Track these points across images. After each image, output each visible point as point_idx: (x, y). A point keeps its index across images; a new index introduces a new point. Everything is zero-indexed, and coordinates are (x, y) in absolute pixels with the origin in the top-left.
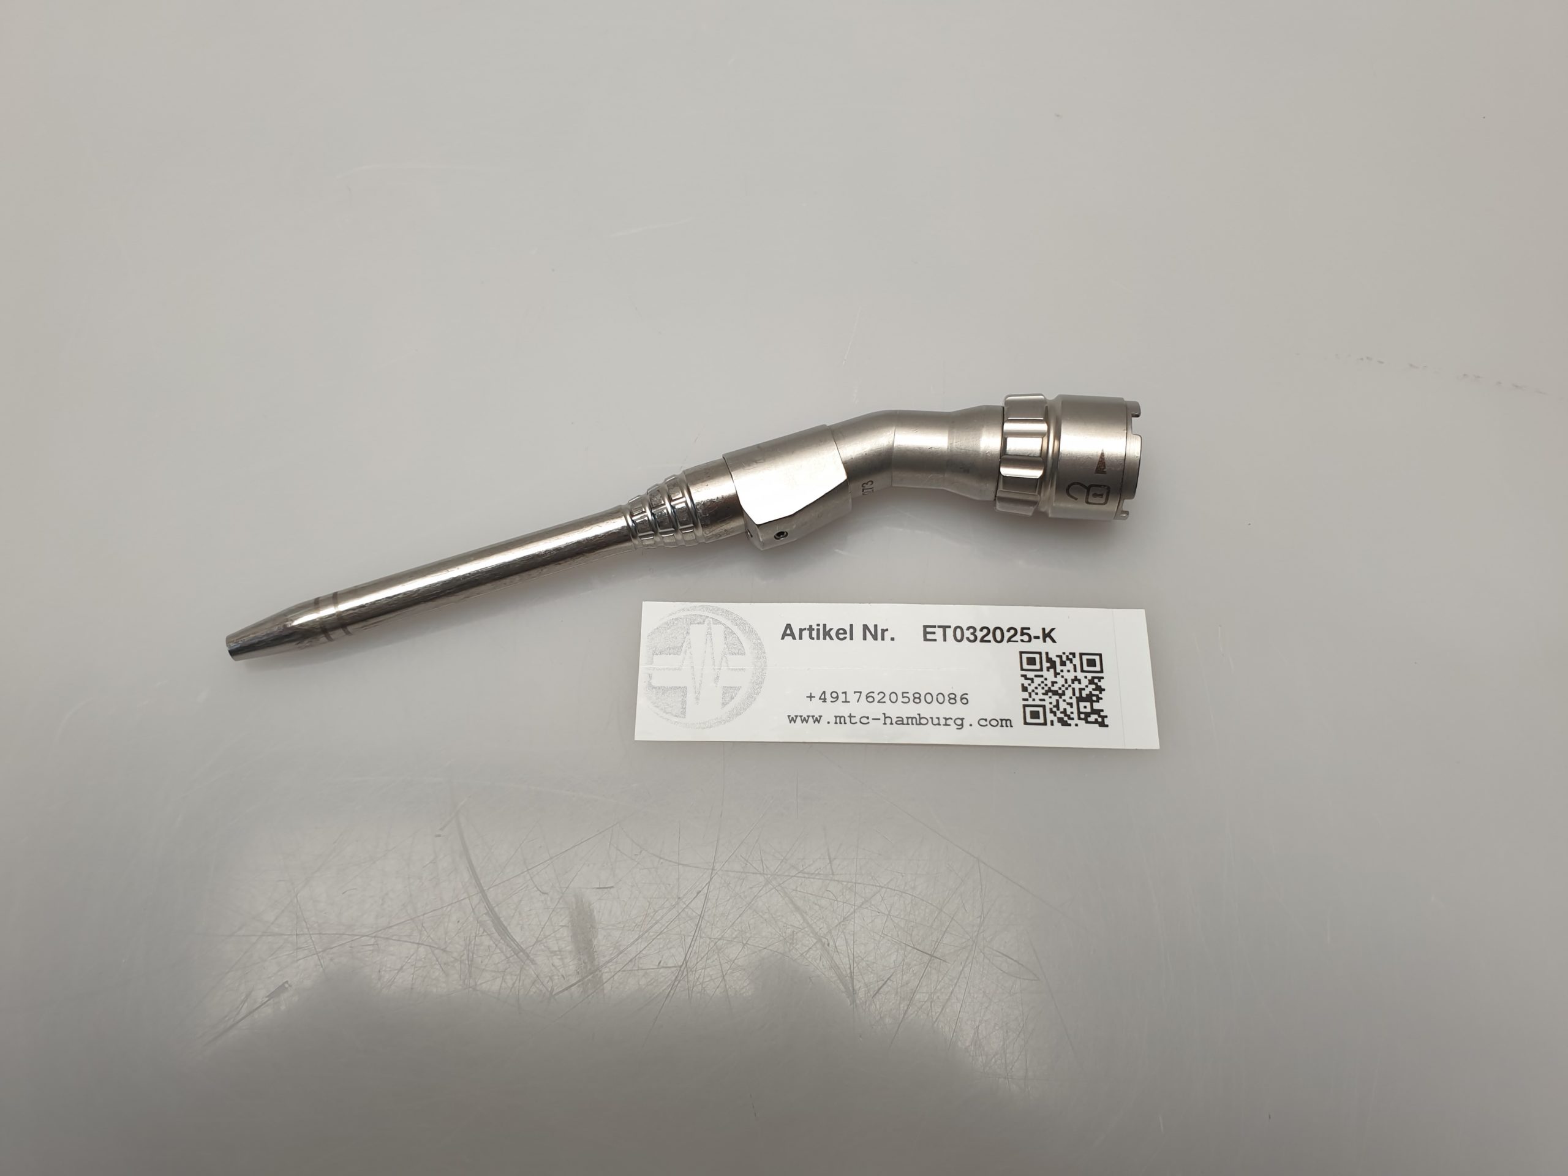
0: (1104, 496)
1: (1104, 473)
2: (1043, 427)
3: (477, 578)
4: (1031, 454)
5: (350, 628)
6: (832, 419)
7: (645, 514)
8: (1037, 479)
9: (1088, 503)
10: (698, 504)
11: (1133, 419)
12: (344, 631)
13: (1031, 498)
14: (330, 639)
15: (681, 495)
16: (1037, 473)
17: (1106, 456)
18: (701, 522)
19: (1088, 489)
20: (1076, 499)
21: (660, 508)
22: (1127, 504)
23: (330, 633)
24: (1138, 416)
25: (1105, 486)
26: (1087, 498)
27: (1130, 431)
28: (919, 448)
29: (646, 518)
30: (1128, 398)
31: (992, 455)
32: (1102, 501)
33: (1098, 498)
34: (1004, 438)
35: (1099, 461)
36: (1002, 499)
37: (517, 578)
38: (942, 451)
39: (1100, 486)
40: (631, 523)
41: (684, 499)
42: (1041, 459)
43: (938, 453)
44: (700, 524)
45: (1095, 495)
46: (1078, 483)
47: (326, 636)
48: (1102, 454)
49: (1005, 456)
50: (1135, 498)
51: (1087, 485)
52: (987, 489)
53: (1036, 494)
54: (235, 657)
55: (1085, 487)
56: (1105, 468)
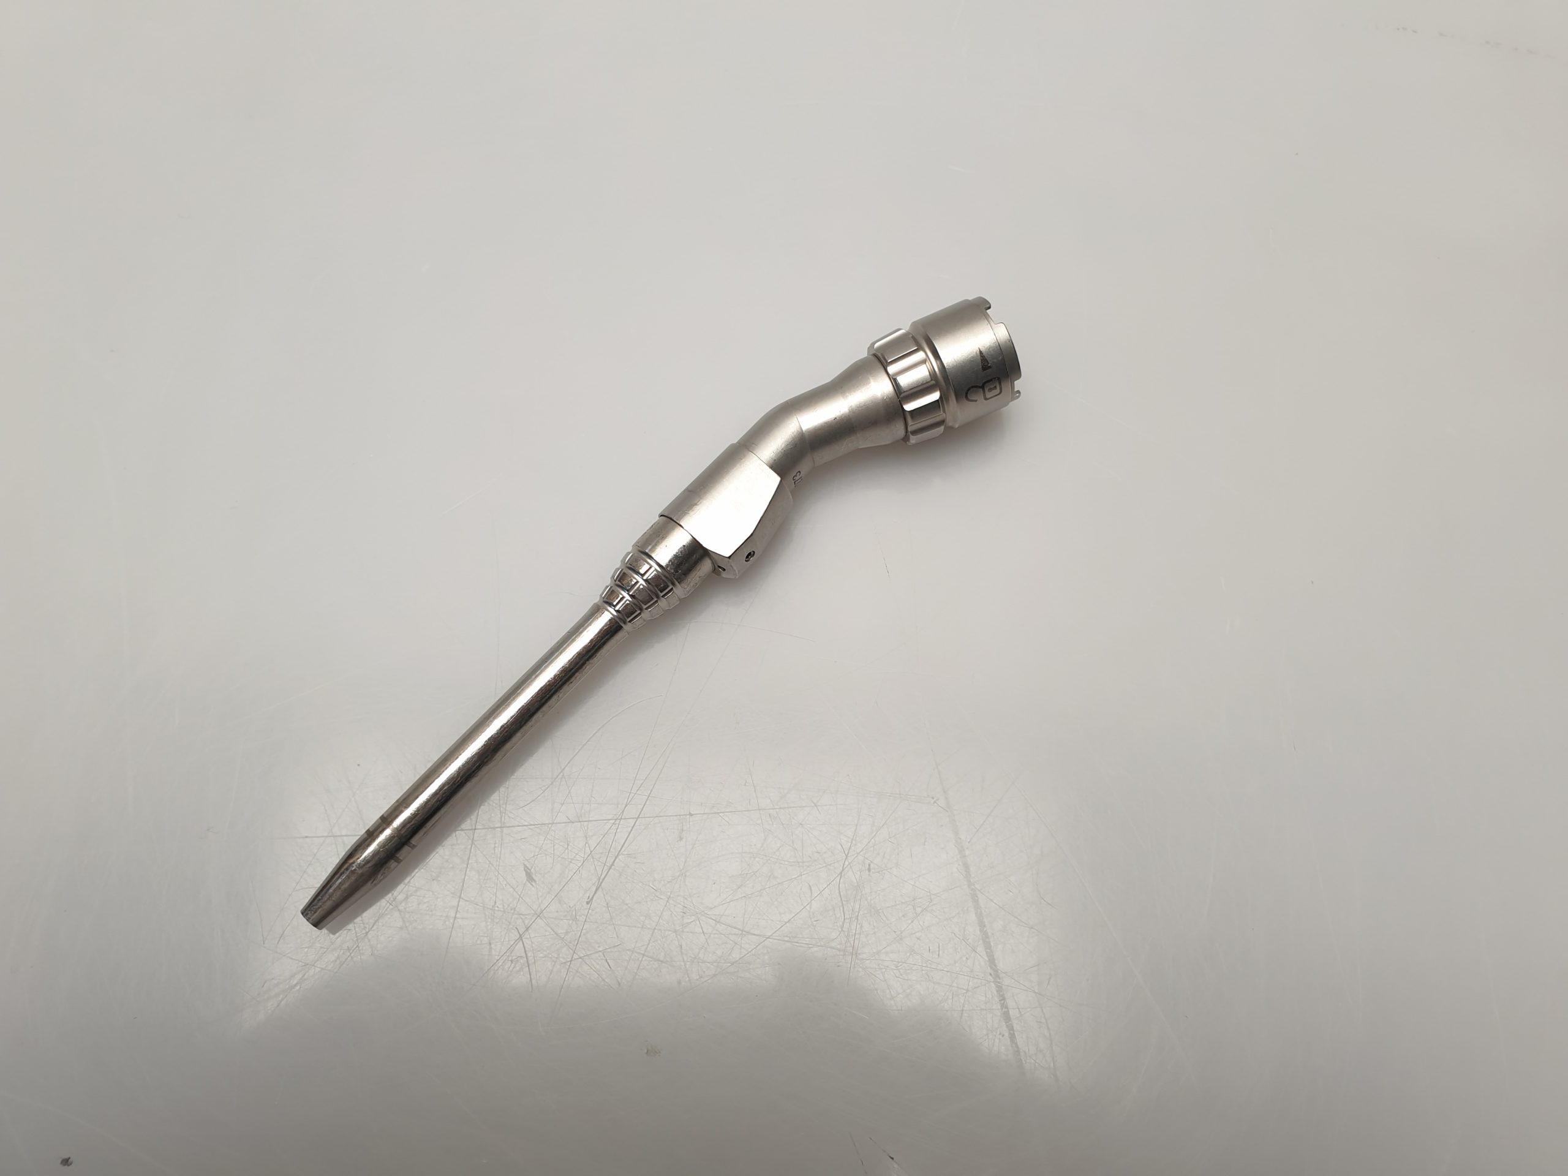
0: (998, 388)
1: (990, 367)
2: (920, 355)
3: (506, 734)
4: (923, 382)
5: (414, 841)
6: (735, 437)
7: (625, 600)
8: (938, 400)
9: (986, 399)
10: (667, 565)
11: (988, 311)
12: (409, 846)
13: (938, 419)
14: (398, 861)
15: (648, 567)
16: (935, 396)
17: (984, 354)
18: (677, 581)
19: (983, 387)
20: (976, 401)
21: (636, 588)
22: (1018, 384)
23: (398, 856)
24: (989, 308)
25: (995, 378)
26: (985, 396)
27: (992, 323)
28: (826, 423)
29: (628, 602)
30: (971, 297)
31: (890, 399)
32: (997, 391)
33: (994, 391)
34: (893, 380)
35: (982, 360)
36: (915, 432)
37: (539, 714)
38: (845, 417)
39: (991, 380)
40: (615, 613)
41: (653, 569)
42: (933, 382)
43: (843, 420)
44: (677, 583)
45: (990, 390)
46: (973, 387)
47: (395, 861)
48: (981, 352)
49: (902, 395)
50: (1022, 377)
51: (981, 385)
52: (897, 430)
53: (942, 413)
54: (320, 926)
55: (980, 387)
56: (988, 363)
